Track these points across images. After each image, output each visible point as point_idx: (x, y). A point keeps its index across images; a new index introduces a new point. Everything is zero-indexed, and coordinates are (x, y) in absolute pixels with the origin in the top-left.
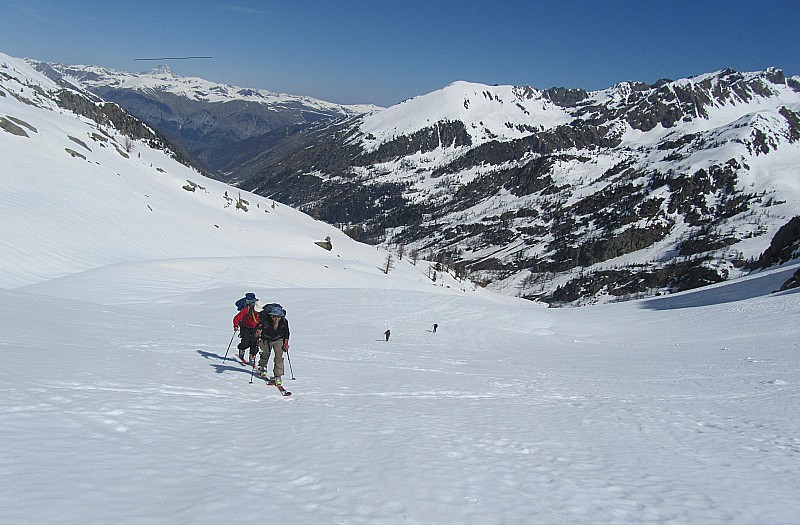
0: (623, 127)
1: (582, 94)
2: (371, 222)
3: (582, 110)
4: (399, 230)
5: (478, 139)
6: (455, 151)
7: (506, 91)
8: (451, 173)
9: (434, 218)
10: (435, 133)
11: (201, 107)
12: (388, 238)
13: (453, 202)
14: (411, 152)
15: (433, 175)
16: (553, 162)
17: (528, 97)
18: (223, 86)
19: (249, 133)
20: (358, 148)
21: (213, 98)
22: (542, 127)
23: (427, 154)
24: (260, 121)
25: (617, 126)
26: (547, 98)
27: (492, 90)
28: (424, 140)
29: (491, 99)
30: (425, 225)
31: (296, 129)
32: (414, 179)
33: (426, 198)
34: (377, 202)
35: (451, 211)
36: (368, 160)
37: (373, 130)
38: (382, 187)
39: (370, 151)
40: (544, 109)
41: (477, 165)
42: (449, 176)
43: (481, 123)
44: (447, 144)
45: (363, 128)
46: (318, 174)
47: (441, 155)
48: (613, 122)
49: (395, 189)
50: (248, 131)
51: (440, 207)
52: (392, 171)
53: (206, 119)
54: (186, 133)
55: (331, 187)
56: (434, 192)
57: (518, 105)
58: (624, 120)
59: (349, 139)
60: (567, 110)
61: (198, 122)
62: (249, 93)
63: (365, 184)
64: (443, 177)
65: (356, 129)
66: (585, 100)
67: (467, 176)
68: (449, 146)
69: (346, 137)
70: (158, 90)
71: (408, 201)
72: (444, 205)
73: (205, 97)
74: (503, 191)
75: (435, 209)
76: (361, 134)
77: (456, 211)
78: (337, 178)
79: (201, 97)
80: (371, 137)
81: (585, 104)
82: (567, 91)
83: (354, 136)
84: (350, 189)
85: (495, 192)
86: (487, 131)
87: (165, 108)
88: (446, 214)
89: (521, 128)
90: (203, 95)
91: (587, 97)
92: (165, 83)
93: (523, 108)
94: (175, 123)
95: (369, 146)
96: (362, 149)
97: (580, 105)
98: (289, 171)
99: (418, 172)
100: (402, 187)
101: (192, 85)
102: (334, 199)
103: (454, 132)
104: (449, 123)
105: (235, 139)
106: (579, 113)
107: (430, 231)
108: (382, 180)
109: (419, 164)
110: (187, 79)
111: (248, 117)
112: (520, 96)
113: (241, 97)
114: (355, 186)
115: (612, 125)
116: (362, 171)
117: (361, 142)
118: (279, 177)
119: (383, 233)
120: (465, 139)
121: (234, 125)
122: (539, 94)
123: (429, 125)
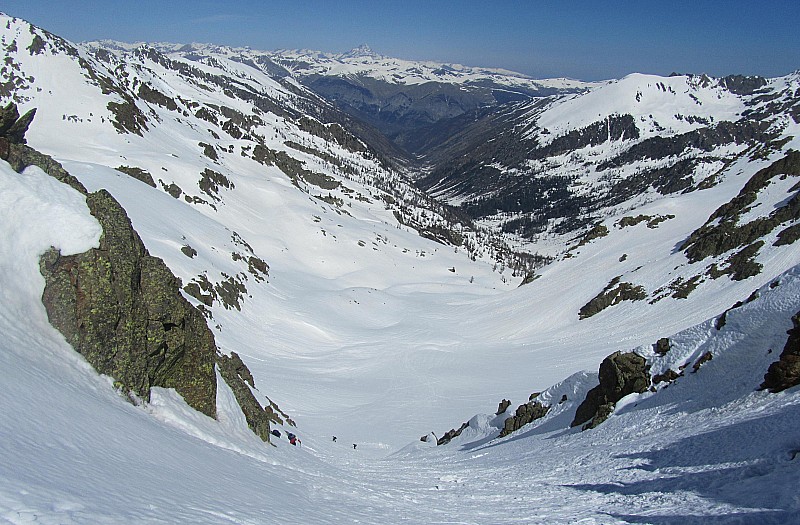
0: (786, 122)
1: (761, 81)
2: (539, 212)
3: (756, 99)
4: (559, 221)
5: (646, 132)
6: (623, 144)
7: (680, 83)
8: (614, 167)
9: (589, 211)
10: (605, 128)
11: (399, 90)
12: (550, 228)
13: (608, 197)
14: (581, 146)
15: (598, 169)
16: (697, 164)
17: (703, 86)
18: (418, 66)
19: (441, 114)
20: (534, 142)
21: (409, 81)
22: (712, 118)
23: (597, 148)
24: (453, 102)
25: (780, 121)
26: (723, 86)
27: (666, 81)
28: (595, 134)
29: (665, 90)
30: (580, 217)
31: (485, 113)
32: (580, 173)
33: (588, 191)
34: (545, 193)
35: (604, 206)
36: (542, 154)
37: (549, 124)
38: (552, 180)
39: (544, 145)
40: (719, 97)
41: (639, 160)
42: (612, 170)
43: (651, 116)
44: (615, 137)
45: (539, 123)
46: (497, 166)
47: (609, 149)
48: (776, 116)
49: (561, 182)
50: (440, 112)
51: (596, 202)
52: (562, 165)
53: (402, 101)
54: (385, 115)
55: (508, 178)
56: (595, 186)
57: (691, 96)
58: (788, 115)
59: (527, 133)
60: (743, 98)
61: (395, 104)
62: (442, 72)
63: (537, 176)
64: (606, 171)
65: (534, 123)
66: (763, 87)
67: (628, 171)
68: (617, 139)
69: (524, 131)
70: (360, 75)
71: (572, 193)
72: (599, 200)
73: (402, 80)
74: (651, 189)
75: (591, 204)
76: (538, 128)
77: (608, 206)
78: (513, 171)
79: (398, 80)
80: (546, 132)
81: (762, 91)
82: (745, 79)
83: (531, 130)
84: (524, 181)
85: (644, 189)
86: (656, 124)
87: (366, 92)
88: (599, 208)
89: (690, 120)
90: (401, 78)
91: (765, 84)
92: (366, 68)
93: (695, 99)
94: (375, 106)
95: (544, 141)
96: (537, 143)
97: (758, 92)
98: (473, 163)
99: (585, 165)
100: (568, 180)
101: (389, 68)
102: (509, 190)
103: (623, 125)
104: (619, 117)
105: (428, 120)
106: (753, 103)
107: (583, 224)
108: (552, 173)
109: (587, 157)
110: (386, 61)
111: (441, 98)
112: (694, 86)
113: (435, 78)
114: (528, 178)
115: (775, 119)
116: (536, 164)
117: (537, 136)
118: (465, 167)
119: (546, 223)
120: (633, 132)
121: (429, 106)
122: (716, 82)
123: (600, 119)
